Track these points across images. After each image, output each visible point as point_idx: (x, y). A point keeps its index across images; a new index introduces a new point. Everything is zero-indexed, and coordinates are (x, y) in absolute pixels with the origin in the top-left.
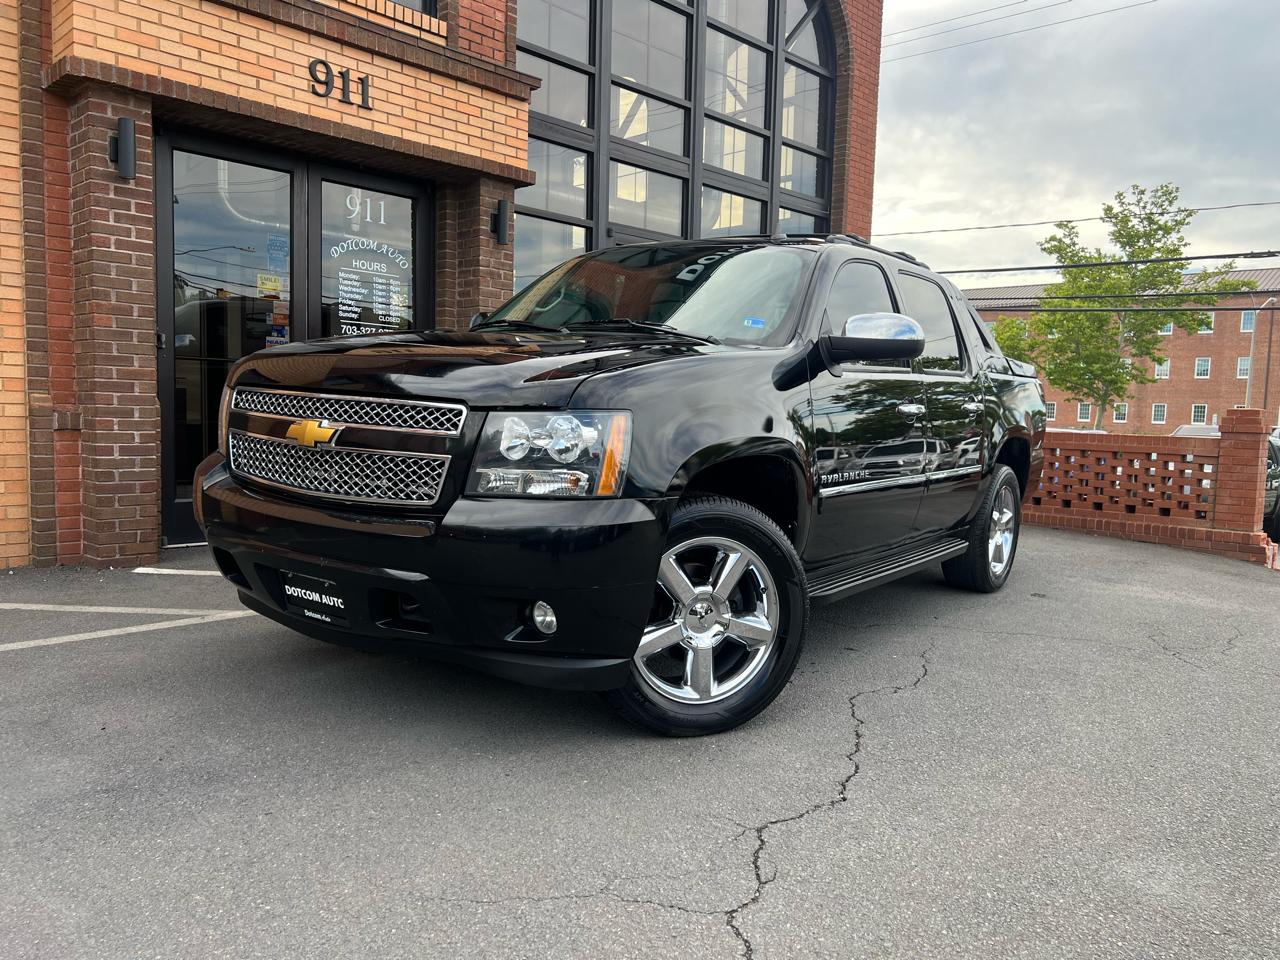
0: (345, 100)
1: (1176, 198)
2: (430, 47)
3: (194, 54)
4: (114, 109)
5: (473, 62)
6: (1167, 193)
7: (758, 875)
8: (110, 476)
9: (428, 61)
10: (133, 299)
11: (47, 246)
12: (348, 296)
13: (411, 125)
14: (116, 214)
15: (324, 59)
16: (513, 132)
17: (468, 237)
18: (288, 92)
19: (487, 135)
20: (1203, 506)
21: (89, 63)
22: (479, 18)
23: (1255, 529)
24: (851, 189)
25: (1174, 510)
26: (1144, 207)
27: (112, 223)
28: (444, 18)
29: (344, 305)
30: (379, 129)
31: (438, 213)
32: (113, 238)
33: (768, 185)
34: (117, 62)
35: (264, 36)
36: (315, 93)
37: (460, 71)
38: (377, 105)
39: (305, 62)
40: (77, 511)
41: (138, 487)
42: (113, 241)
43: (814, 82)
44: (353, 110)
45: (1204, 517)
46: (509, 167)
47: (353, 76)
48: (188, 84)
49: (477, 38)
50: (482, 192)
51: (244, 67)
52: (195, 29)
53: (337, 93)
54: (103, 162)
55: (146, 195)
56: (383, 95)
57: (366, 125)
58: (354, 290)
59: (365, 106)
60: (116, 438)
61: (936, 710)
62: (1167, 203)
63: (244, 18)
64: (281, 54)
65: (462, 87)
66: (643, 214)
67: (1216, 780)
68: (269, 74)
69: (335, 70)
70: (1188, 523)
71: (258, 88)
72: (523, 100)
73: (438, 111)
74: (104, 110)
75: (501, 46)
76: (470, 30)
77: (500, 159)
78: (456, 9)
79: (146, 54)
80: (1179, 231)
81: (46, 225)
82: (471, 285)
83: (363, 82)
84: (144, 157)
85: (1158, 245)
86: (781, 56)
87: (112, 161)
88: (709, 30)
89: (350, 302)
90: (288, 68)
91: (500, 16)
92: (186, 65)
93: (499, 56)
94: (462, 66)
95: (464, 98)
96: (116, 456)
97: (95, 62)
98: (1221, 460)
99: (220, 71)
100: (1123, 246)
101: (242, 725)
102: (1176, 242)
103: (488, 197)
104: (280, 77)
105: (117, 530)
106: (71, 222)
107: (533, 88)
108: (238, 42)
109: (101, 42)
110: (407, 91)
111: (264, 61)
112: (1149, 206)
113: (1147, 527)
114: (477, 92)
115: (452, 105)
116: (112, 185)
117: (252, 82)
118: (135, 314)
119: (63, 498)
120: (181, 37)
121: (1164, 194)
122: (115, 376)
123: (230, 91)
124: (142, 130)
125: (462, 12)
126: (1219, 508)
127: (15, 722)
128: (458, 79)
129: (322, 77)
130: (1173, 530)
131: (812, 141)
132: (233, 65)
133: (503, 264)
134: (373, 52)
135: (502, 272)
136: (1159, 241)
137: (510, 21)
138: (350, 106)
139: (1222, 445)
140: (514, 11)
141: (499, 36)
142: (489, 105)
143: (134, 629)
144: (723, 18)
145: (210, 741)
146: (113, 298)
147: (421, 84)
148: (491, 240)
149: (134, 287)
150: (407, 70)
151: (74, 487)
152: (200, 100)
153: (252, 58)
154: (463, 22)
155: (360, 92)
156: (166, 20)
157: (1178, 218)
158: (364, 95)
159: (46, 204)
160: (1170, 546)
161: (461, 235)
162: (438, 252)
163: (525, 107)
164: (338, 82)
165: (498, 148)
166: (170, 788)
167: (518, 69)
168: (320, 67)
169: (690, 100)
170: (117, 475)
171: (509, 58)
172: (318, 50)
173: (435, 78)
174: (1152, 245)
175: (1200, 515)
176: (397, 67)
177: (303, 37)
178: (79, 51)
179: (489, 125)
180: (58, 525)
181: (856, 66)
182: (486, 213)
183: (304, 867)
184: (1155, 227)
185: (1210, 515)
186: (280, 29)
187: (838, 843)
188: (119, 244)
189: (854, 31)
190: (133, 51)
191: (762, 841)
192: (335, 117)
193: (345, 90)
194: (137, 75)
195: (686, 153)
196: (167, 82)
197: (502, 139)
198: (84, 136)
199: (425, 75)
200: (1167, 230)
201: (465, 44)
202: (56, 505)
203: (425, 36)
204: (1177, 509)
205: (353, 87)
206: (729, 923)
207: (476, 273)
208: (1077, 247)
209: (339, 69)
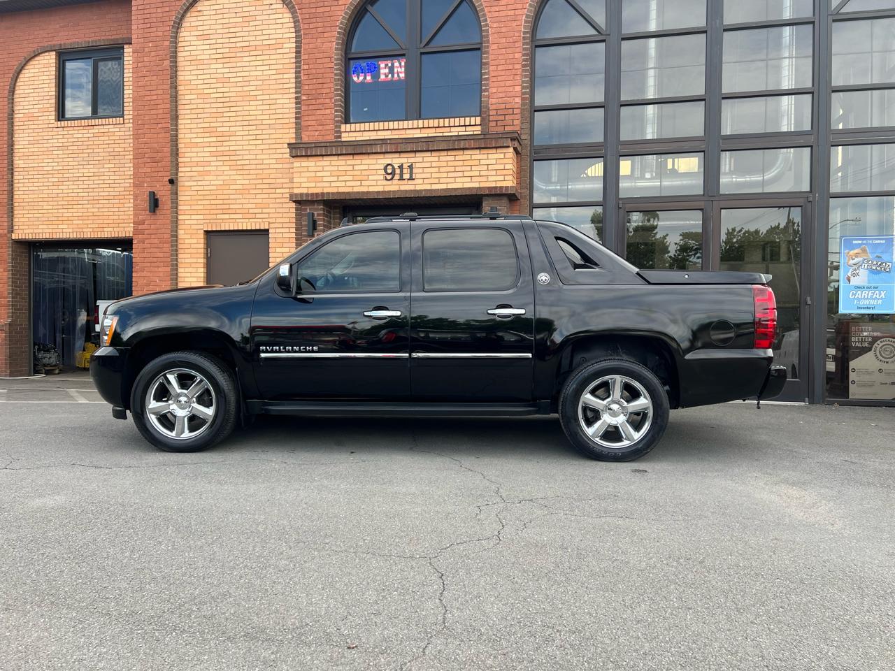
0: (401, 179)
2: (443, 139)
4: (310, 209)
9: (443, 146)
13: (437, 181)
15: (390, 162)
16: (503, 167)
18: (374, 183)
19: (483, 173)
21: (296, 195)
22: (503, 106)
28: (479, 115)
30: (418, 188)
34: (308, 191)
35: (364, 162)
36: (386, 180)
37: (462, 145)
38: (418, 176)
39: (382, 167)
44: (405, 182)
47: (405, 166)
48: (332, 192)
49: (502, 118)
50: (484, 205)
51: (355, 178)
52: (336, 168)
53: (397, 177)
56: (421, 170)
57: (412, 188)
59: (411, 179)
64: (371, 167)
65: (467, 152)
68: (366, 178)
69: (396, 166)
71: (361, 185)
72: (509, 147)
73: (454, 169)
76: (496, 115)
78: (488, 107)
79: (318, 185)
83: (410, 167)
84: (320, 225)
90: (374, 172)
92: (333, 184)
94: (463, 142)
95: (468, 157)
97: (298, 194)
99: (345, 183)
104: (371, 178)
108: (353, 168)
109: (302, 185)
110: (434, 165)
111: (364, 172)
114: (477, 151)
115: (461, 163)
117: (358, 183)
120: (331, 174)
123: (349, 190)
128: (463, 149)
129: (390, 171)
132: (351, 178)
134: (415, 151)
141: (518, 111)
142: (485, 156)
147: (441, 159)
150: (434, 154)
152: (335, 198)
153: (359, 173)
154: (492, 113)
155: (409, 172)
158: (411, 173)
163: (510, 150)
164: (398, 171)
165: (491, 179)
168: (389, 167)
169: (710, 92)
172: (387, 159)
173: (450, 153)
176: (428, 154)
177: (382, 156)
178: (296, 191)
179: (487, 168)
186: (371, 156)
190: (314, 185)
192: (394, 188)
194: (312, 194)
196: (323, 194)
197: (493, 173)
199: (444, 153)
203: (467, 129)
205: (405, 171)
209: (398, 165)
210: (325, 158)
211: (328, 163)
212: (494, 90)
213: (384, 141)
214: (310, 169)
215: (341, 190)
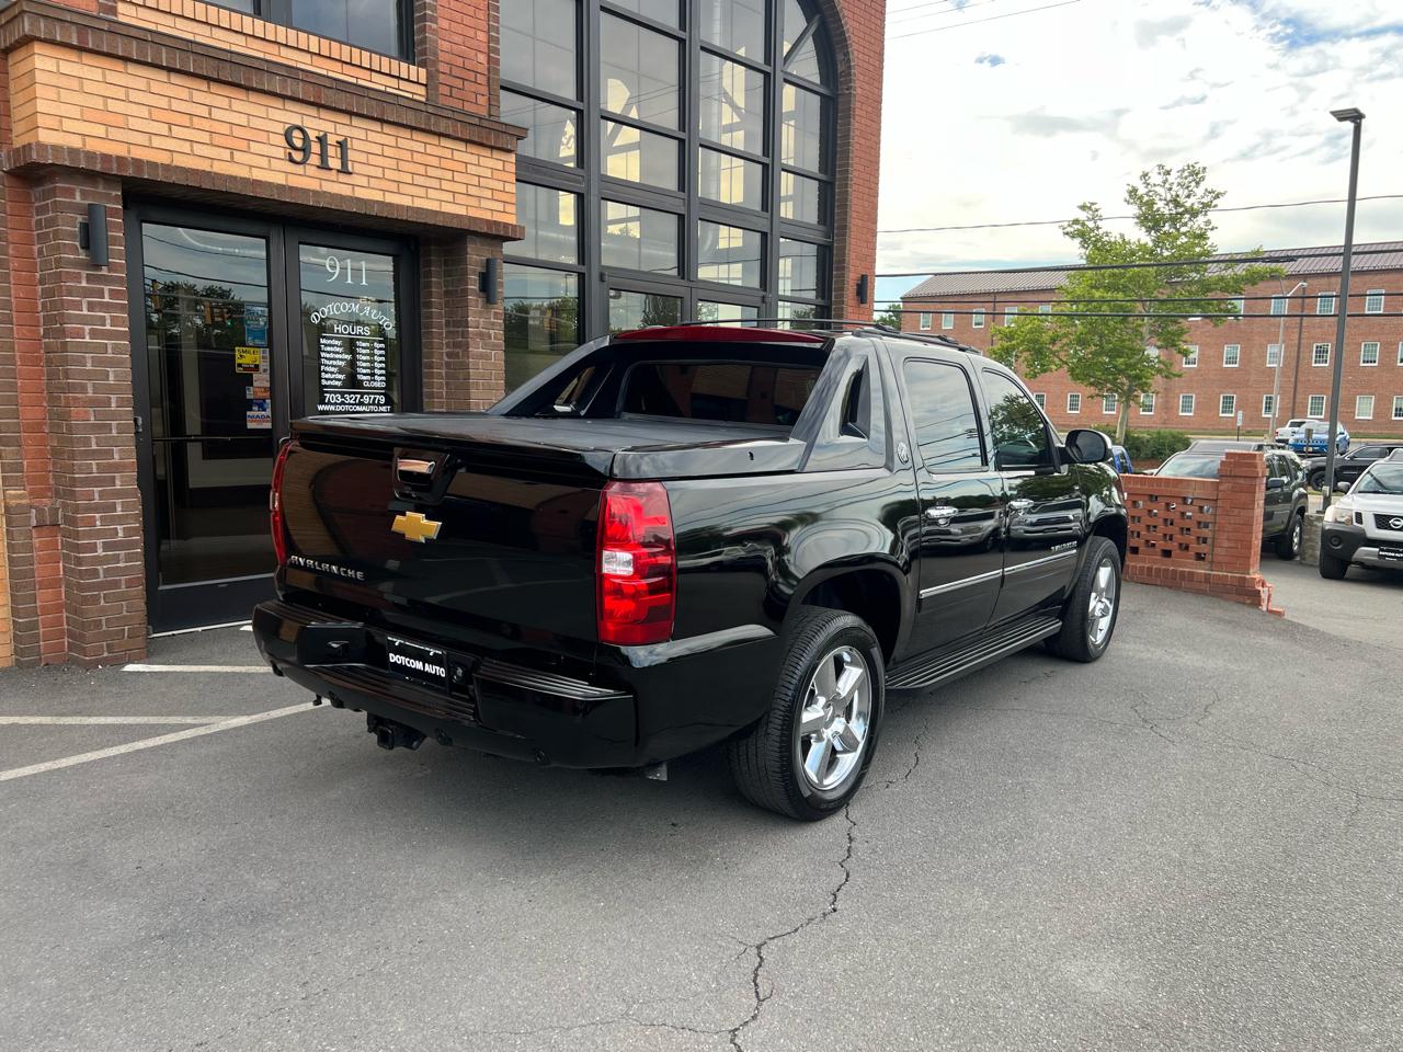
0: (324, 166)
1: (1203, 178)
2: (411, 104)
3: (164, 129)
4: (84, 194)
5: (456, 116)
6: (1194, 173)
7: (757, 992)
8: (95, 573)
9: (409, 118)
10: (111, 389)
11: (16, 336)
12: (331, 362)
13: (394, 187)
14: (89, 303)
15: (300, 124)
16: (499, 186)
17: (456, 299)
18: (264, 162)
19: (473, 191)
20: (1203, 548)
21: (56, 149)
22: (459, 61)
23: (1251, 571)
24: (854, 215)
25: (1176, 552)
26: (1170, 189)
27: (85, 312)
28: (422, 64)
29: (326, 372)
30: (361, 193)
31: (422, 270)
32: (87, 328)
33: (768, 215)
34: (84, 145)
35: (237, 105)
36: (292, 160)
37: (442, 126)
38: (358, 168)
39: (281, 129)
40: (59, 608)
41: (123, 582)
42: (87, 331)
43: (814, 102)
44: (333, 175)
45: (1203, 559)
46: (496, 223)
47: (331, 139)
48: (159, 161)
49: (459, 83)
50: (469, 250)
51: (217, 140)
52: (163, 103)
53: (314, 159)
54: (74, 250)
55: (118, 281)
56: (362, 157)
57: (346, 191)
58: (337, 356)
59: (344, 171)
60: (99, 534)
61: (923, 806)
62: (1193, 184)
63: (215, 87)
64: (255, 123)
65: (445, 142)
66: (636, 250)
67: (1163, 870)
68: (243, 145)
69: (312, 135)
70: (1189, 566)
71: (232, 160)
72: (509, 151)
73: (421, 170)
74: (73, 195)
75: (484, 90)
76: (450, 75)
77: (487, 216)
78: (436, 54)
79: (114, 134)
80: (1206, 215)
81: (15, 314)
82: (460, 347)
83: (342, 145)
84: (115, 241)
85: (1183, 229)
86: (779, 76)
87: (83, 248)
88: (702, 53)
89: (333, 369)
90: (262, 137)
91: (482, 58)
92: (156, 142)
93: (482, 100)
94: (445, 121)
95: (448, 154)
96: (100, 552)
97: (61, 147)
98: (1219, 502)
99: (192, 146)
100: (1149, 230)
101: (273, 857)
102: (1202, 226)
103: (475, 255)
104: (254, 147)
105: (104, 628)
106: (40, 308)
107: (520, 138)
108: (210, 114)
109: (68, 125)
110: (388, 151)
111: (238, 132)
112: (1175, 187)
113: (1150, 569)
114: (461, 146)
115: (435, 161)
116: (84, 273)
117: (226, 155)
118: (113, 405)
119: (44, 597)
120: (150, 113)
121: (1191, 174)
122: (95, 470)
123: (204, 166)
124: (114, 213)
125: (442, 56)
126: (1217, 550)
127: (51, 864)
128: (440, 135)
129: (298, 143)
130: (1174, 572)
131: (813, 165)
132: (205, 138)
133: (493, 324)
134: (351, 114)
135: (491, 332)
136: (1185, 224)
137: (493, 63)
138: (327, 172)
139: (1221, 488)
140: (497, 51)
141: (482, 79)
142: (474, 159)
143: (141, 745)
144: (717, 41)
145: (247, 876)
146: (90, 390)
147: (402, 143)
148: (480, 300)
149: (111, 377)
150: (387, 129)
151: (55, 584)
152: (173, 179)
153: (225, 129)
154: (443, 67)
155: (339, 156)
156: (134, 96)
157: (1205, 200)
158: (344, 159)
159: (13, 292)
160: (1170, 587)
161: (447, 293)
162: (424, 310)
163: (512, 158)
164: (316, 148)
165: (484, 204)
166: (220, 930)
167: (503, 120)
168: (297, 134)
169: (684, 131)
170: (101, 572)
171: (493, 103)
172: (293, 115)
173: (417, 135)
174: (1178, 230)
175: (1199, 557)
176: (376, 126)
177: (278, 103)
178: (45, 137)
179: (475, 180)
180: (40, 624)
181: (858, 84)
182: (474, 272)
183: (358, 1008)
184: (1181, 210)
185: (1209, 557)
186: (253, 97)
187: (828, 955)
188: (93, 334)
189: (855, 46)
190: (100, 131)
191: (761, 958)
192: (313, 185)
193: (323, 156)
194: (106, 158)
195: (681, 187)
196: (138, 163)
197: (488, 194)
198: (52, 222)
199: (406, 133)
200: (1194, 214)
201: (446, 91)
202: (38, 604)
203: (403, 85)
204: (1178, 551)
205: (331, 151)
206: (732, 1041)
207: (465, 334)
208: (1101, 231)
209: (317, 134)
210: (132, 68)
211: (142, 84)
212: (444, 24)
213: (292, 72)
214: (88, 86)
215: (181, 161)
